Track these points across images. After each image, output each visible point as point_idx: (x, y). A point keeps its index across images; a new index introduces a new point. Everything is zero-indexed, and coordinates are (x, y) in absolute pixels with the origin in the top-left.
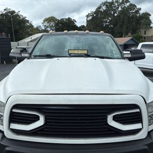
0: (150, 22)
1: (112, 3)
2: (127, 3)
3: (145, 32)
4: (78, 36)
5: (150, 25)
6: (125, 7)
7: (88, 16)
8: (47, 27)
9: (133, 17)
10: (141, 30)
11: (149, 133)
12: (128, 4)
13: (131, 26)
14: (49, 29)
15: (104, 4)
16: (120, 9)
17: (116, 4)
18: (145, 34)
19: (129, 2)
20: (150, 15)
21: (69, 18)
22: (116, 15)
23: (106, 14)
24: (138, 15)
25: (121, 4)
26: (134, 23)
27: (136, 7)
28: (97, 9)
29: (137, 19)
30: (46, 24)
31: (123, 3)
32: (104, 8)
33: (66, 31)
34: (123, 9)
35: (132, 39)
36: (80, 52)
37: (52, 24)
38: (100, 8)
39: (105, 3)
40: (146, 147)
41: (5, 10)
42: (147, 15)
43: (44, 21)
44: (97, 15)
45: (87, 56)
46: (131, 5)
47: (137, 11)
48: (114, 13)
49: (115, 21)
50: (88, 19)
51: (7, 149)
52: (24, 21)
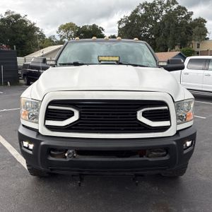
0: (205, 31)
1: (153, 5)
2: (174, 4)
3: (198, 45)
4: (108, 43)
5: (205, 35)
6: (171, 10)
7: (120, 23)
8: (64, 37)
9: (182, 25)
10: (193, 42)
11: (178, 132)
12: (175, 6)
13: (180, 37)
14: (66, 40)
15: (143, 6)
16: (164, 13)
17: (159, 7)
18: (198, 47)
19: (177, 3)
20: (206, 22)
21: (94, 26)
22: (158, 21)
23: (145, 19)
24: (189, 22)
25: (165, 6)
26: (183, 32)
27: (186, 10)
28: (133, 13)
29: (187, 28)
30: (62, 33)
31: (168, 4)
32: (142, 11)
33: (94, 38)
34: (169, 13)
35: (180, 54)
36: (111, 59)
37: (71, 33)
38: (136, 11)
39: (144, 4)
40: (175, 143)
41: (6, 13)
42: (201, 22)
43: (60, 29)
44: (133, 21)
45: (119, 63)
46: (179, 7)
47: (188, 17)
48: (156, 19)
49: (158, 30)
50: (120, 27)
51: (42, 143)
52: (32, 29)
